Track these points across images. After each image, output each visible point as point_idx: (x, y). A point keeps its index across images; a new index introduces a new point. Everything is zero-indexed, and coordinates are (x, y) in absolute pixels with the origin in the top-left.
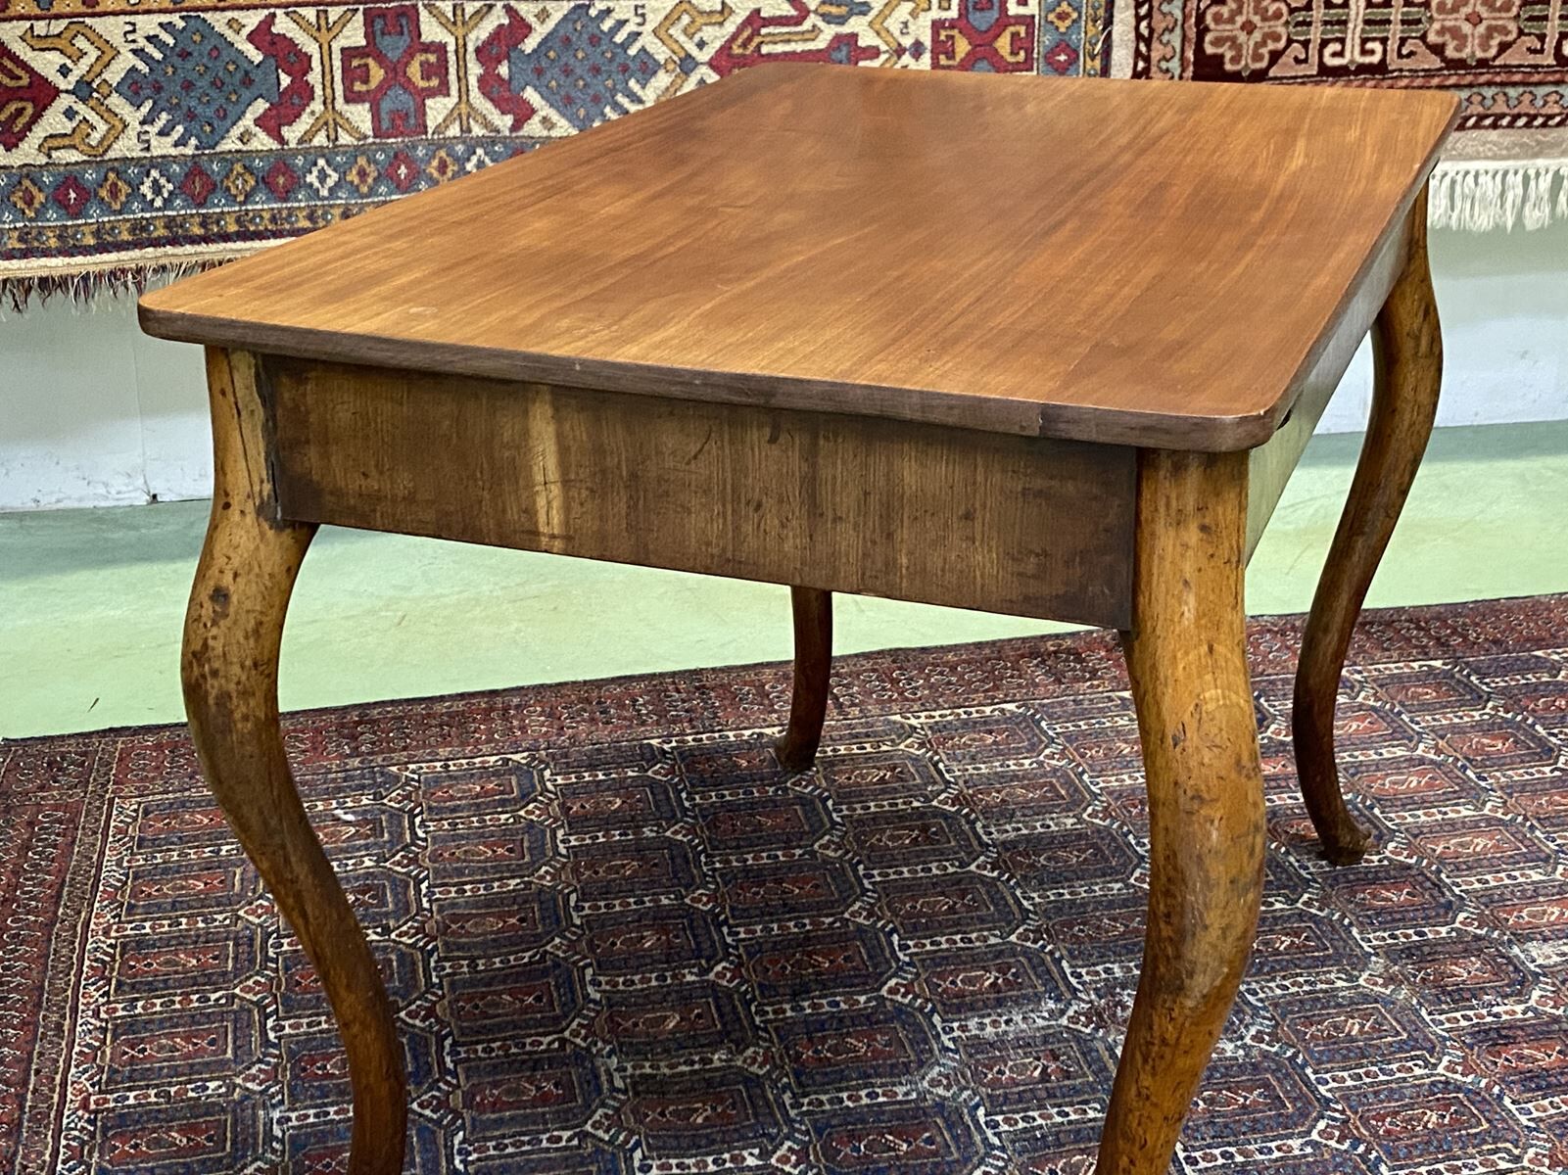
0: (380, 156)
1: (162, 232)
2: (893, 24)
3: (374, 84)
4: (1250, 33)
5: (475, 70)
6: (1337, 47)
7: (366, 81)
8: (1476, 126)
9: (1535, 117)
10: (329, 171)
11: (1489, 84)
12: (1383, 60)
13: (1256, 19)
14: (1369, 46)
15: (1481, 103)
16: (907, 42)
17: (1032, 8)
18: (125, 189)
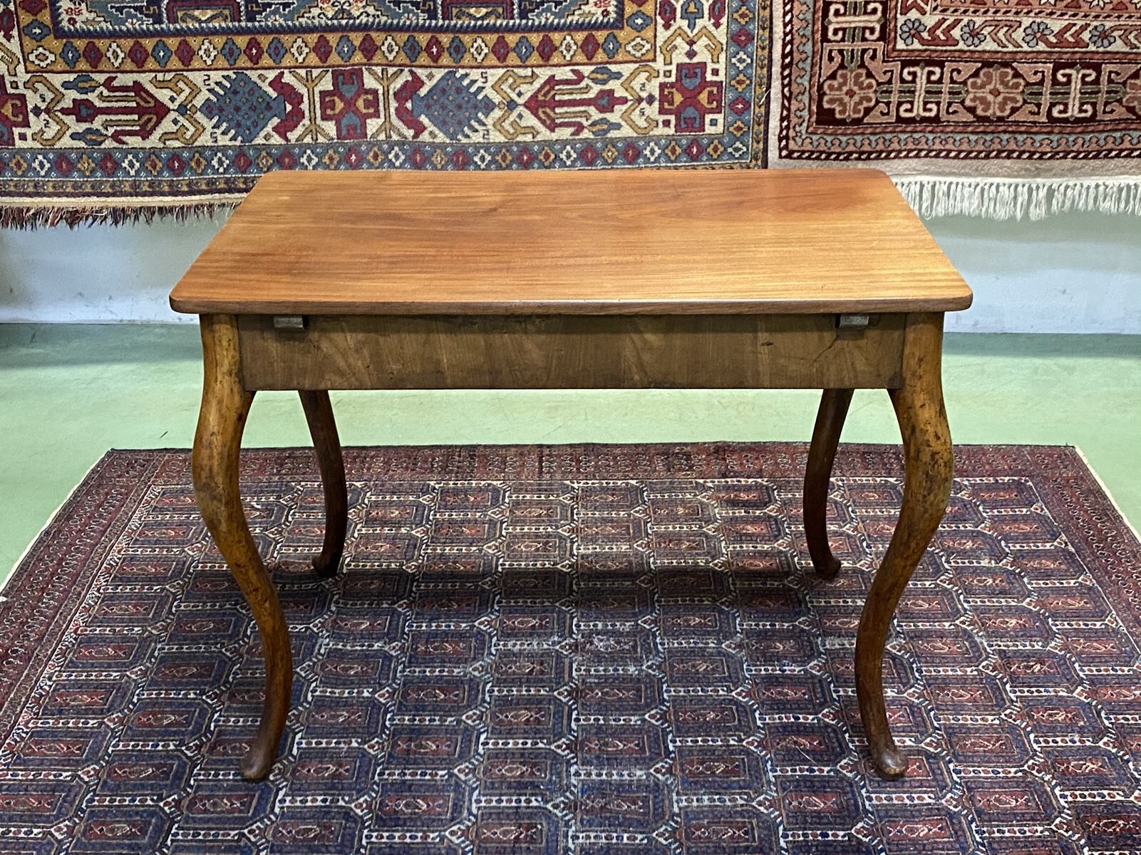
0: (341, 150)
1: (222, 186)
2: (636, 84)
3: (337, 111)
4: (851, 97)
5: (394, 105)
6: (908, 106)
7: (333, 109)
8: (997, 157)
9: (1034, 153)
10: (313, 157)
11: (1005, 132)
12: (938, 115)
13: (855, 88)
14: (929, 106)
15: (1000, 143)
16: (644, 95)
17: (721, 77)
18: (204, 162)
